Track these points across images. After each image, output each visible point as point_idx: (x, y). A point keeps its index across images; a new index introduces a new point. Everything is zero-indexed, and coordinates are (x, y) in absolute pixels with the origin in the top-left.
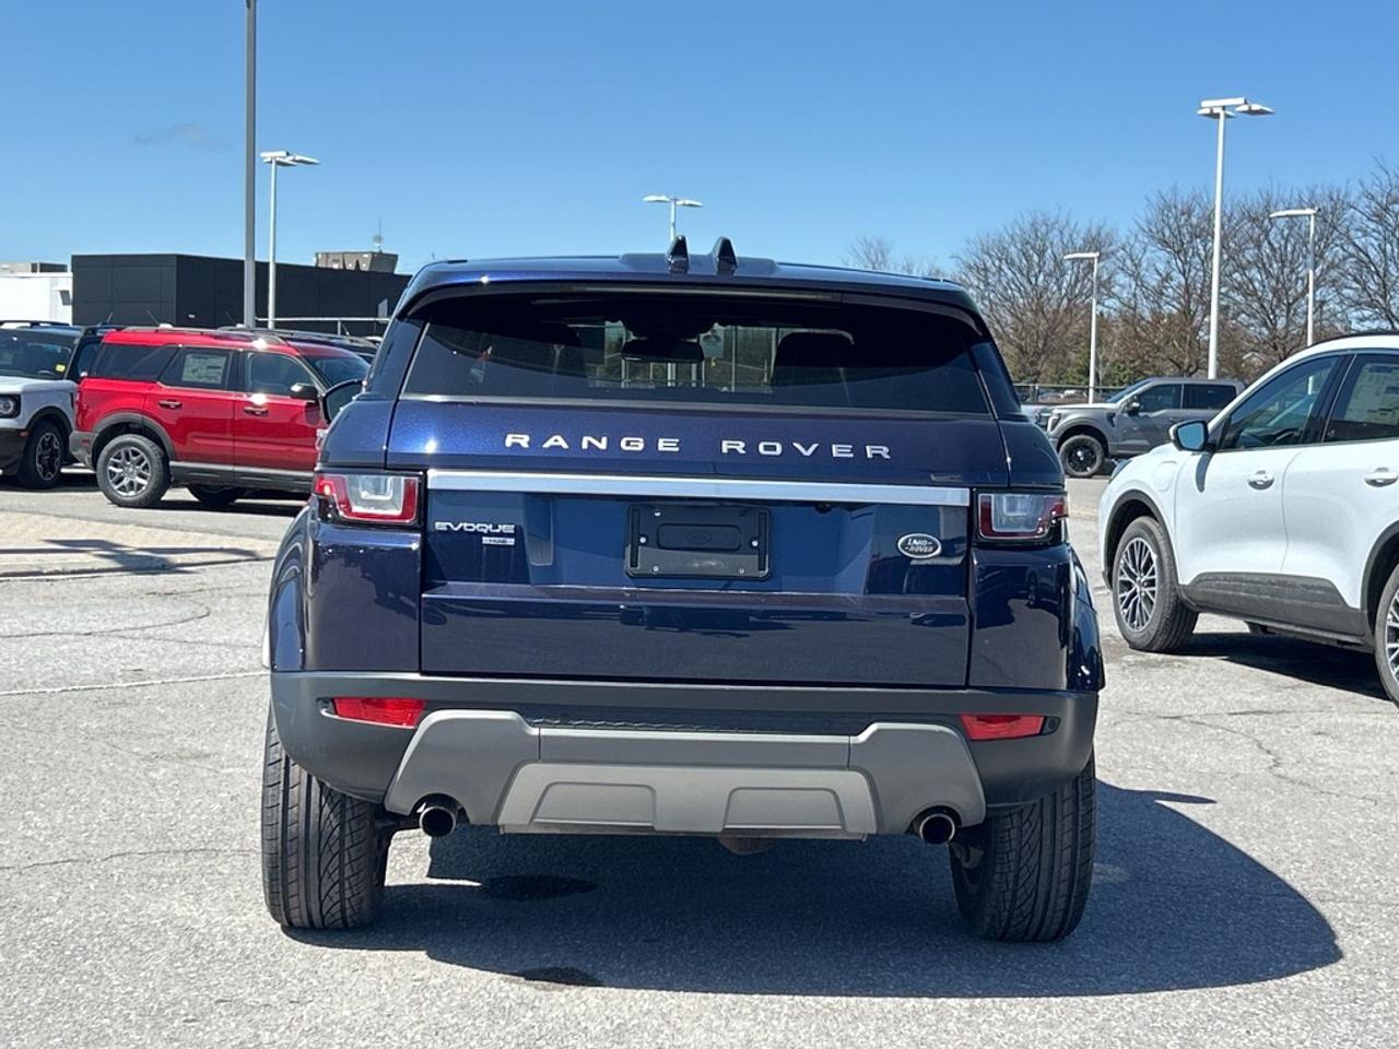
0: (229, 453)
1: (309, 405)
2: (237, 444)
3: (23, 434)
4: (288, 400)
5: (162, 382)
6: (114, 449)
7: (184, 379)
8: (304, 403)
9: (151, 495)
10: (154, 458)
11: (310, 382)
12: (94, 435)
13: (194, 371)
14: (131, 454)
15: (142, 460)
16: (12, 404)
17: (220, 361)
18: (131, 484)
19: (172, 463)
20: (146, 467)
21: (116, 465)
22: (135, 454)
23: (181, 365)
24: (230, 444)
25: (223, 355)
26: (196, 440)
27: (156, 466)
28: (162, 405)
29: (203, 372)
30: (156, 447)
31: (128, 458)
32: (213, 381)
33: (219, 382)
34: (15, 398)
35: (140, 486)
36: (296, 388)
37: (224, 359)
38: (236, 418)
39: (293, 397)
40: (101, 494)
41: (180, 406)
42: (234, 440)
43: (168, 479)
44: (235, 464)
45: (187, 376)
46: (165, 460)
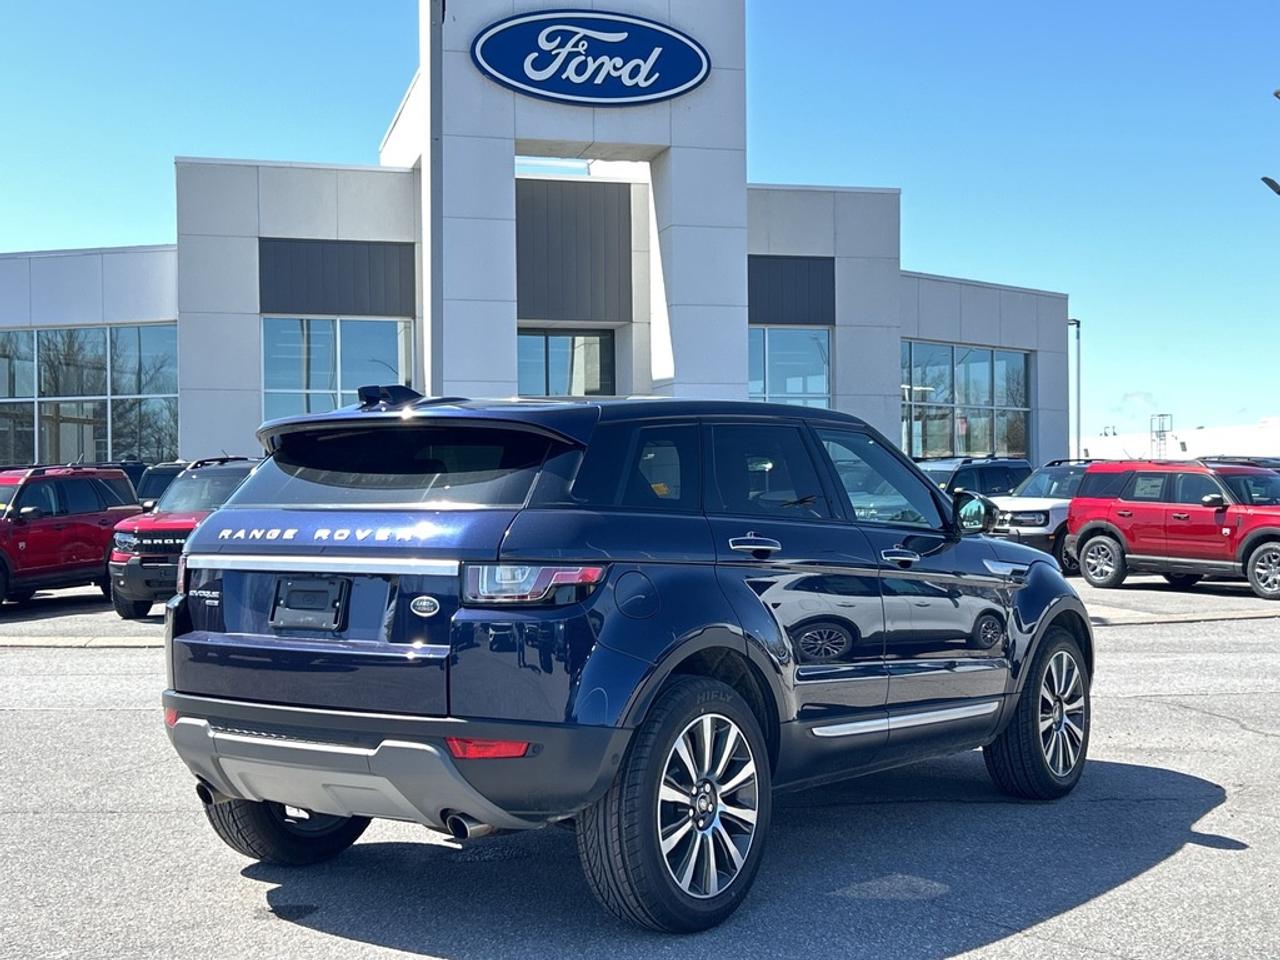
0: (1163, 548)
1: (1218, 511)
2: (1169, 541)
3: (1051, 538)
4: (1199, 507)
5: (1123, 499)
6: (1090, 547)
7: (1136, 496)
8: (1214, 509)
9: (1114, 579)
10: (1115, 553)
11: (1220, 494)
12: (1077, 537)
13: (1142, 489)
14: (1100, 550)
15: (1108, 554)
16: (1043, 517)
17: (1159, 482)
18: (1102, 571)
19: (1127, 556)
20: (1110, 560)
21: (1092, 558)
22: (1104, 550)
23: (1133, 485)
24: (1164, 541)
25: (1161, 477)
26: (1142, 539)
27: (1117, 558)
28: (1120, 515)
29: (1147, 490)
30: (1117, 544)
31: (1099, 554)
32: (1154, 496)
33: (1158, 496)
34: (1046, 513)
35: (1107, 573)
36: (1207, 499)
37: (1161, 480)
38: (1168, 525)
39: (1205, 506)
40: (1083, 579)
41: (1131, 515)
42: (1166, 539)
43: (1126, 568)
44: (1169, 556)
45: (1138, 493)
46: (1123, 554)
